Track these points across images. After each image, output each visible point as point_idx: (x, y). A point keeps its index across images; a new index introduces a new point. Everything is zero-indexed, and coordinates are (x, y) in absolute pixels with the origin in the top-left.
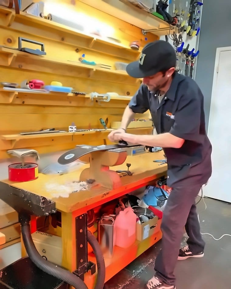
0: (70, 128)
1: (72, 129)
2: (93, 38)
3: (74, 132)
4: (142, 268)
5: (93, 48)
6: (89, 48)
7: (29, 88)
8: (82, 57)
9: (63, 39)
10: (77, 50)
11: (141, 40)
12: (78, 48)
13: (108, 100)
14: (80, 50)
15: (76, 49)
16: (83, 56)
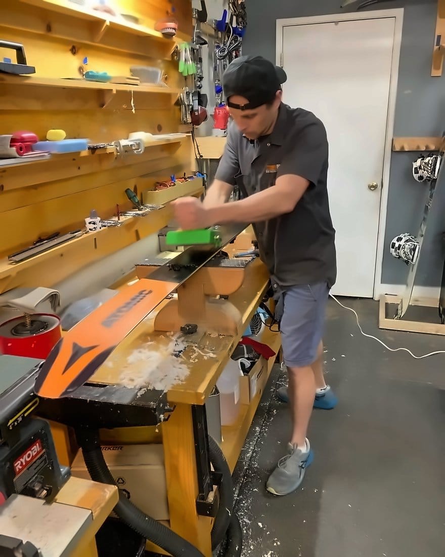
0: (90, 223)
1: (95, 226)
2: (104, 21)
3: (98, 230)
4: (251, 448)
5: (101, 42)
6: (94, 42)
7: (18, 156)
8: (84, 65)
9: (49, 29)
10: (74, 51)
11: (167, 13)
12: (75, 45)
13: (142, 150)
14: (79, 49)
15: (70, 47)
16: (85, 61)
